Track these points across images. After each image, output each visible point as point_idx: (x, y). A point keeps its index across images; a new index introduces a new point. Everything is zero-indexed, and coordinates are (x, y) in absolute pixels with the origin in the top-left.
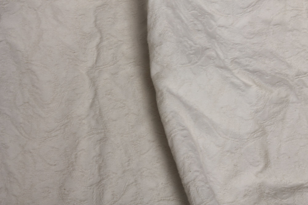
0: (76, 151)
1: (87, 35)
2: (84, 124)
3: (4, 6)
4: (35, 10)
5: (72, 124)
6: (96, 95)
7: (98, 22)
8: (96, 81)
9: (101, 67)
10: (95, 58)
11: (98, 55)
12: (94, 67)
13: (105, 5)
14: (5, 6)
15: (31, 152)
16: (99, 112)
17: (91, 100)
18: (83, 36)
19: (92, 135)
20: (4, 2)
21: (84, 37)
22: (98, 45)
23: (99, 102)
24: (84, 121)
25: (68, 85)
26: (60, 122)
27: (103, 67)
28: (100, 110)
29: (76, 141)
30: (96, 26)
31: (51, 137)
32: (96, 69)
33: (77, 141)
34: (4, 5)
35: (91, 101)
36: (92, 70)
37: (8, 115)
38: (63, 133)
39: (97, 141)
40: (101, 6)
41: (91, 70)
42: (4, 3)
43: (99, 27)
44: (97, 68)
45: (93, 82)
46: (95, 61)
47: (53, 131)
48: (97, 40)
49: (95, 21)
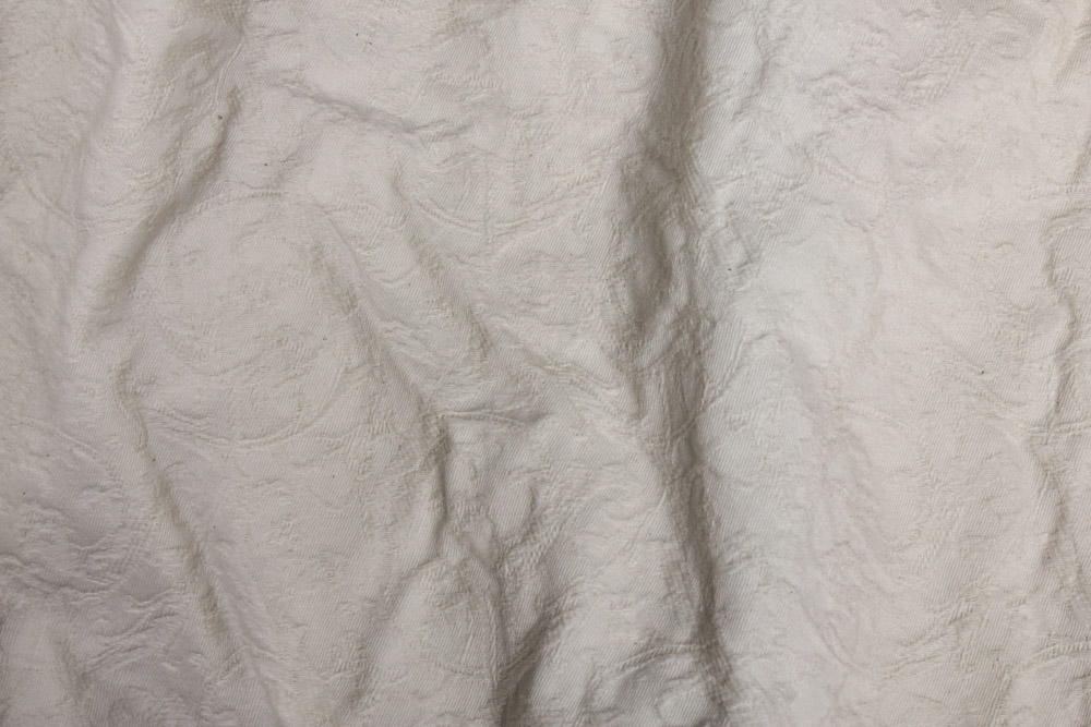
0: (1003, 713)
1: (1022, 312)
2: (1025, 618)
3: (766, 218)
4: (865, 231)
5: (986, 617)
6: (1061, 520)
7: (1059, 270)
8: (1063, 471)
9: (1078, 425)
10: (1053, 394)
11: (1065, 382)
12: (1053, 424)
13: (1080, 210)
14: (772, 216)
15: (855, 714)
16: (1078, 578)
17: (1046, 535)
18: (1010, 316)
19: (1053, 657)
20: (768, 204)
21: (1013, 318)
22: (1062, 349)
23: (1075, 545)
24: (1023, 610)
25: (968, 484)
26: (941, 611)
27: (1084, 424)
28: (1080, 571)
29: (1001, 679)
30: (1052, 281)
31: (914, 662)
32: (1057, 430)
33: (1006, 677)
34: (768, 213)
35: (1044, 539)
36: (1045, 435)
37: (794, 587)
38: (954, 649)
39: (1075, 679)
40: (1064, 216)
41: (1042, 432)
42: (765, 207)
43: (1066, 288)
44: (1063, 427)
45: (1052, 476)
46: (1053, 403)
47: (920, 642)
48: (1059, 330)
49: (1050, 266)
